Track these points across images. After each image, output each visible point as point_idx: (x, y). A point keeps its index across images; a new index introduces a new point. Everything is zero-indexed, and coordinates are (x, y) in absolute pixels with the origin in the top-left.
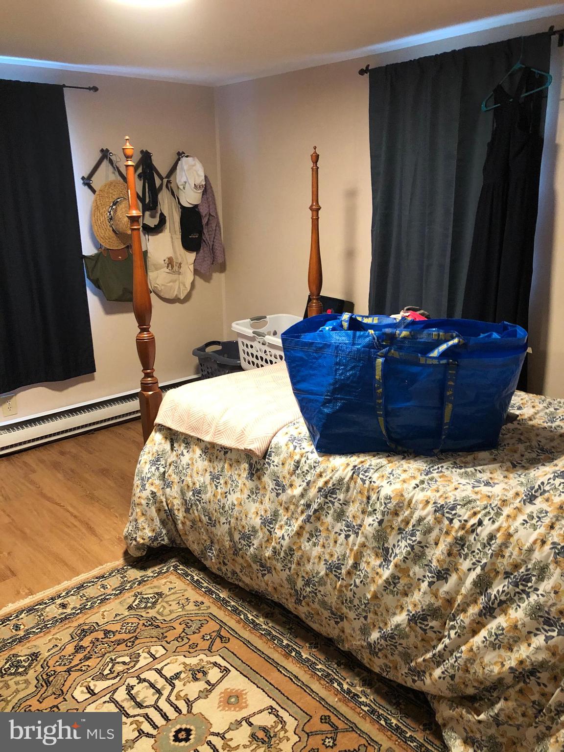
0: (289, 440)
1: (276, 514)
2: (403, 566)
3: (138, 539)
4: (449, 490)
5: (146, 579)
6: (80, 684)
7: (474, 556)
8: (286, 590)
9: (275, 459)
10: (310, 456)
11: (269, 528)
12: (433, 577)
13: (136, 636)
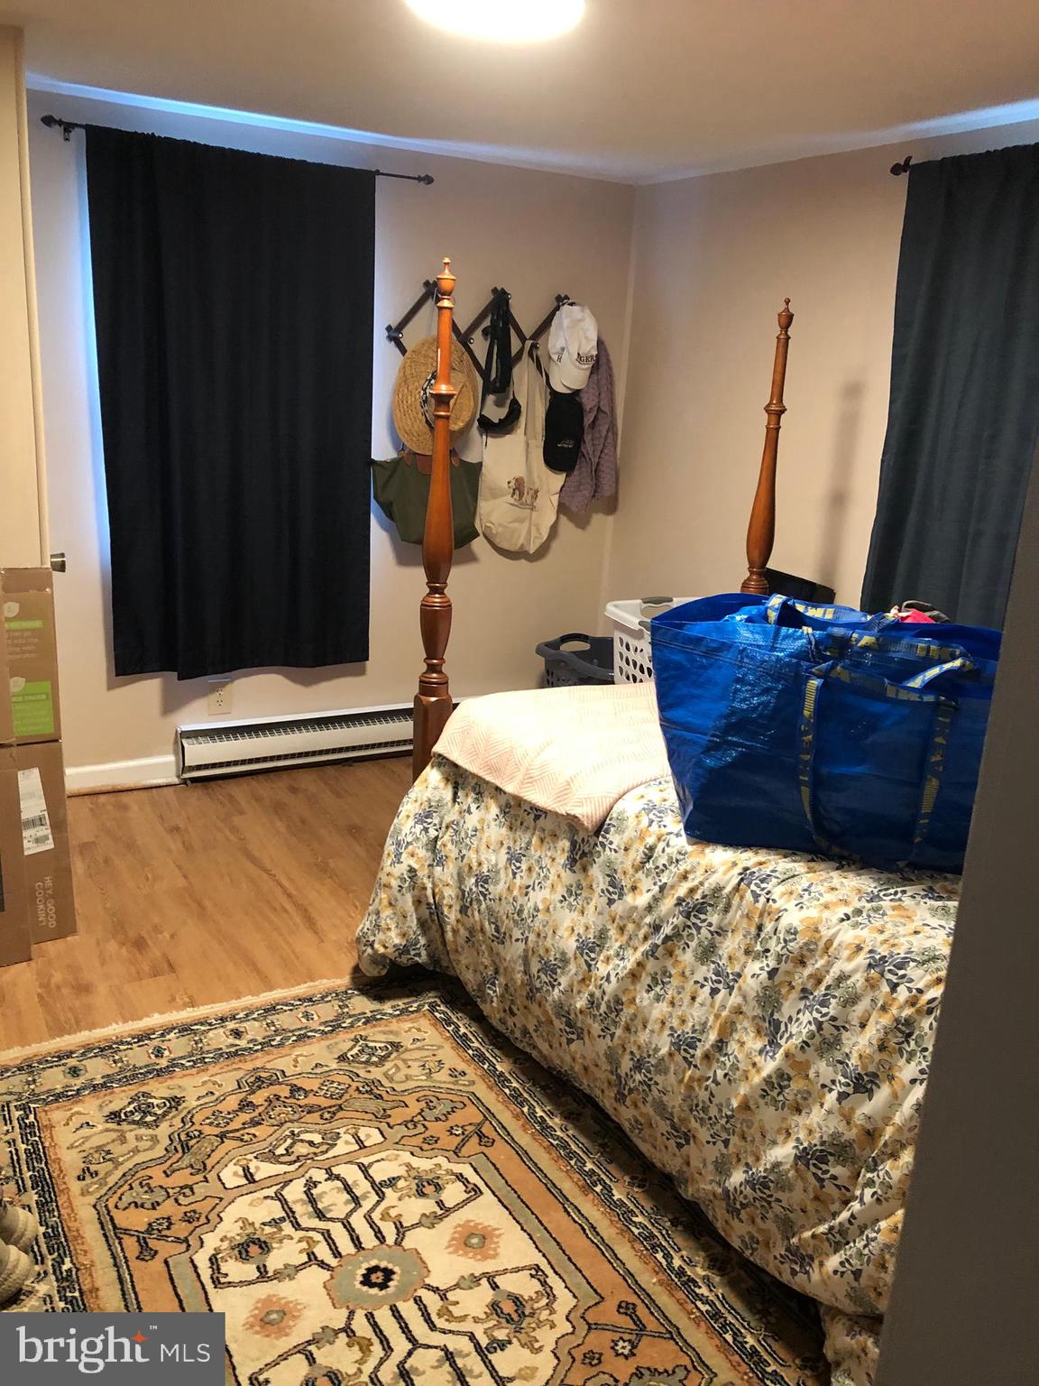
0: (644, 809)
1: (602, 935)
2: (800, 1057)
3: (377, 946)
4: (902, 933)
5: (378, 1017)
6: (234, 1161)
7: (924, 1057)
8: (602, 1074)
9: (615, 839)
10: (673, 840)
11: (588, 959)
12: (848, 1085)
13: (340, 1106)
